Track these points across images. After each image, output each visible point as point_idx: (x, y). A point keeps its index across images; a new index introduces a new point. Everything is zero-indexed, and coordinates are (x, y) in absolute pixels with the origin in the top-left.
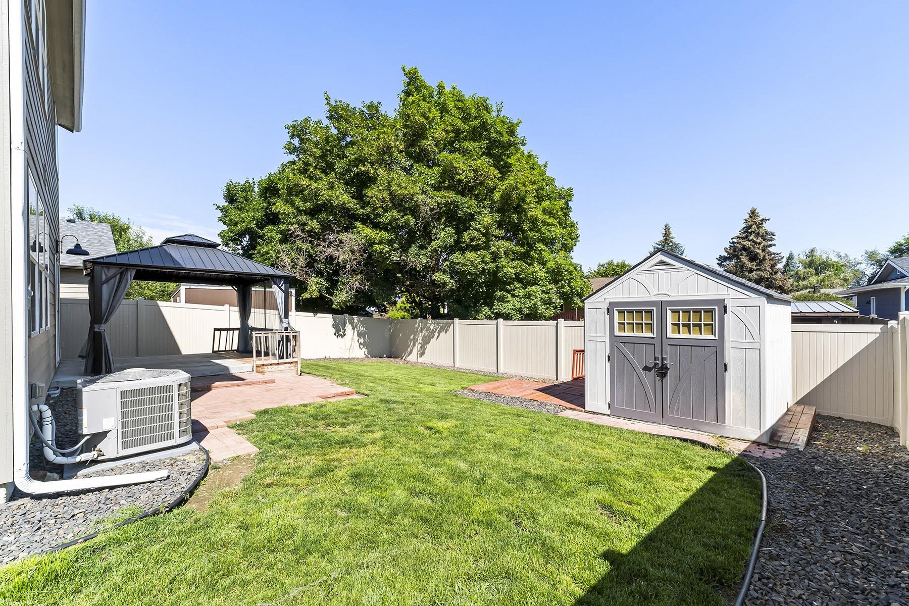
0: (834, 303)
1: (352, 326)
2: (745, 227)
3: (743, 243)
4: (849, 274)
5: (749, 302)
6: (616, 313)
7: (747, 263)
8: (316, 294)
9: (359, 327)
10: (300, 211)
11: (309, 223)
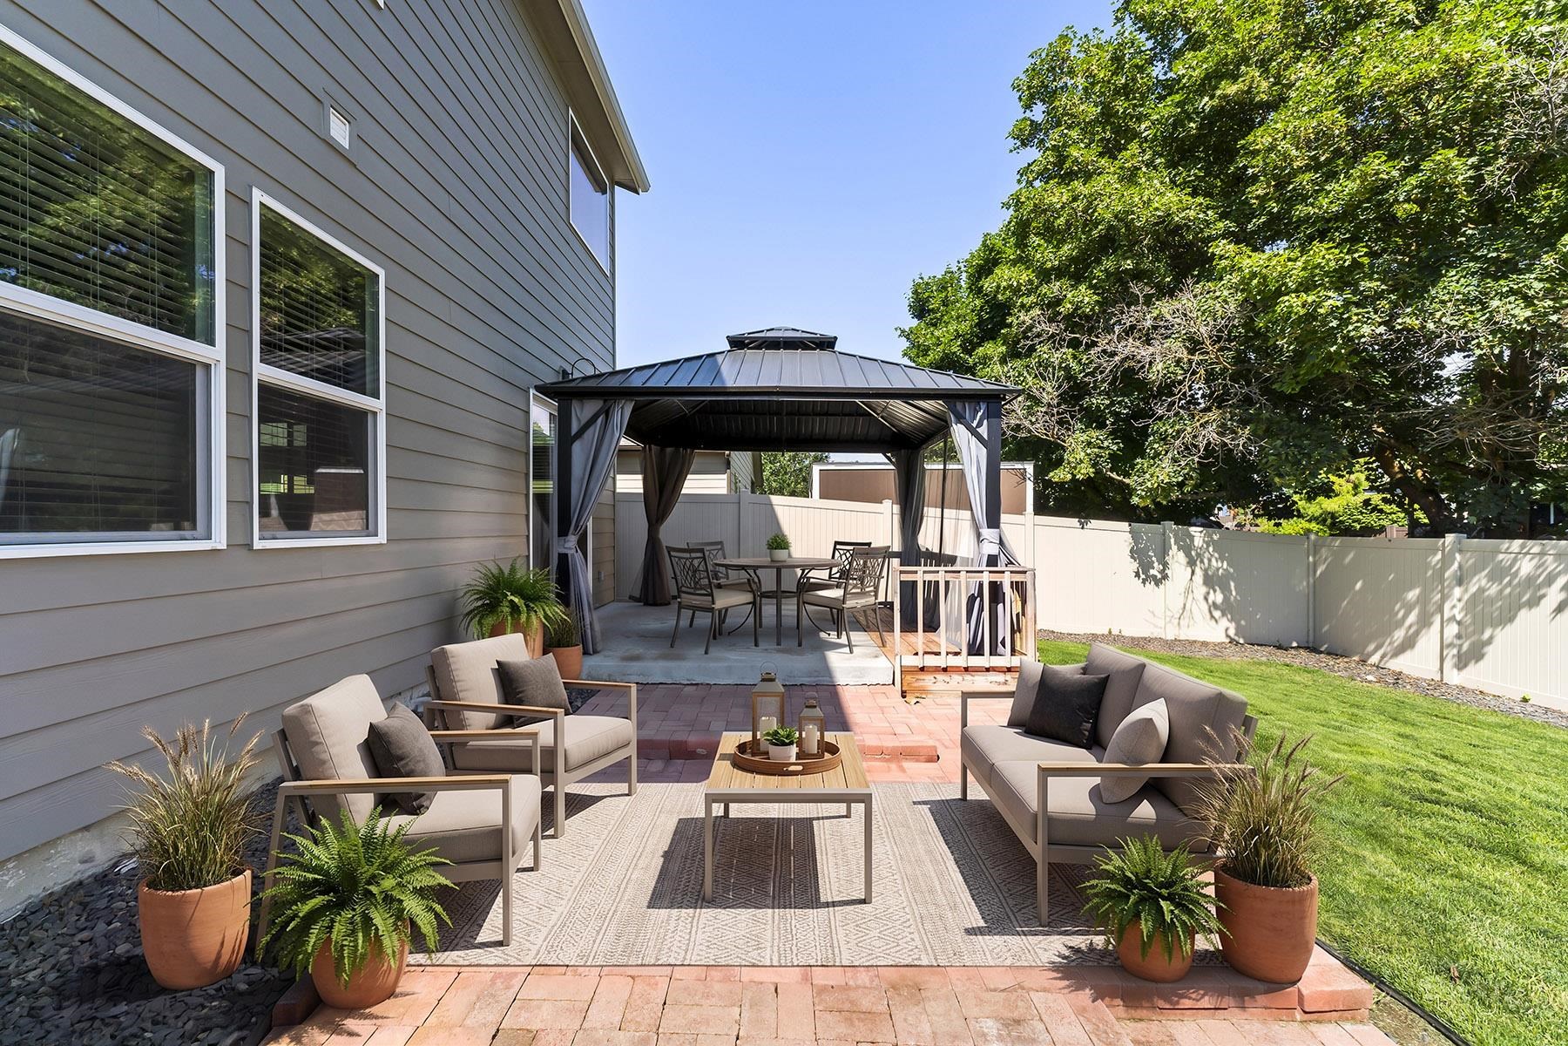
1: (1188, 555)
8: (1085, 471)
9: (1210, 560)
10: (1045, 275)
11: (1069, 296)
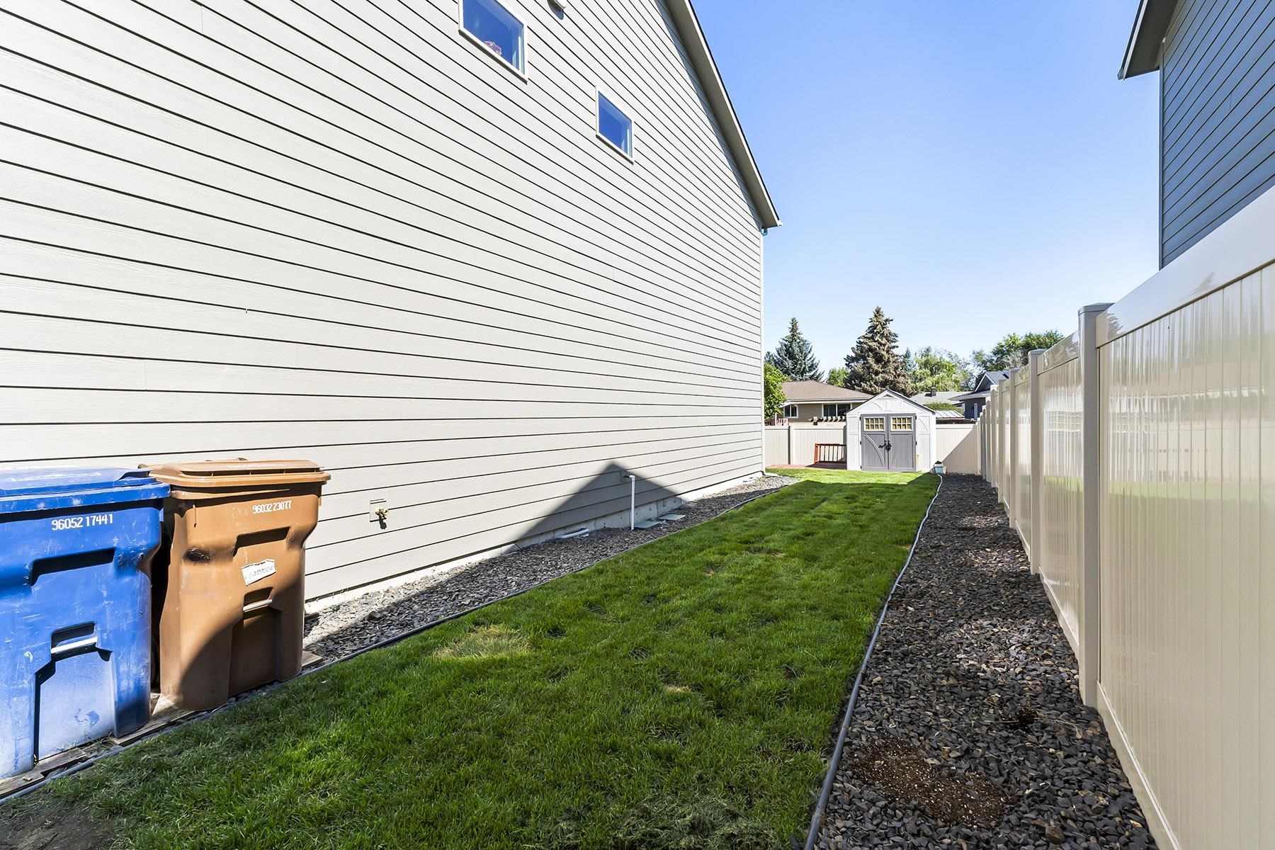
0: (952, 412)
2: (871, 327)
3: (870, 344)
4: (958, 375)
5: (924, 415)
6: (865, 420)
7: (874, 365)
